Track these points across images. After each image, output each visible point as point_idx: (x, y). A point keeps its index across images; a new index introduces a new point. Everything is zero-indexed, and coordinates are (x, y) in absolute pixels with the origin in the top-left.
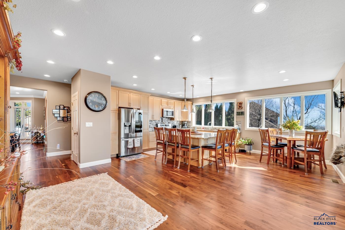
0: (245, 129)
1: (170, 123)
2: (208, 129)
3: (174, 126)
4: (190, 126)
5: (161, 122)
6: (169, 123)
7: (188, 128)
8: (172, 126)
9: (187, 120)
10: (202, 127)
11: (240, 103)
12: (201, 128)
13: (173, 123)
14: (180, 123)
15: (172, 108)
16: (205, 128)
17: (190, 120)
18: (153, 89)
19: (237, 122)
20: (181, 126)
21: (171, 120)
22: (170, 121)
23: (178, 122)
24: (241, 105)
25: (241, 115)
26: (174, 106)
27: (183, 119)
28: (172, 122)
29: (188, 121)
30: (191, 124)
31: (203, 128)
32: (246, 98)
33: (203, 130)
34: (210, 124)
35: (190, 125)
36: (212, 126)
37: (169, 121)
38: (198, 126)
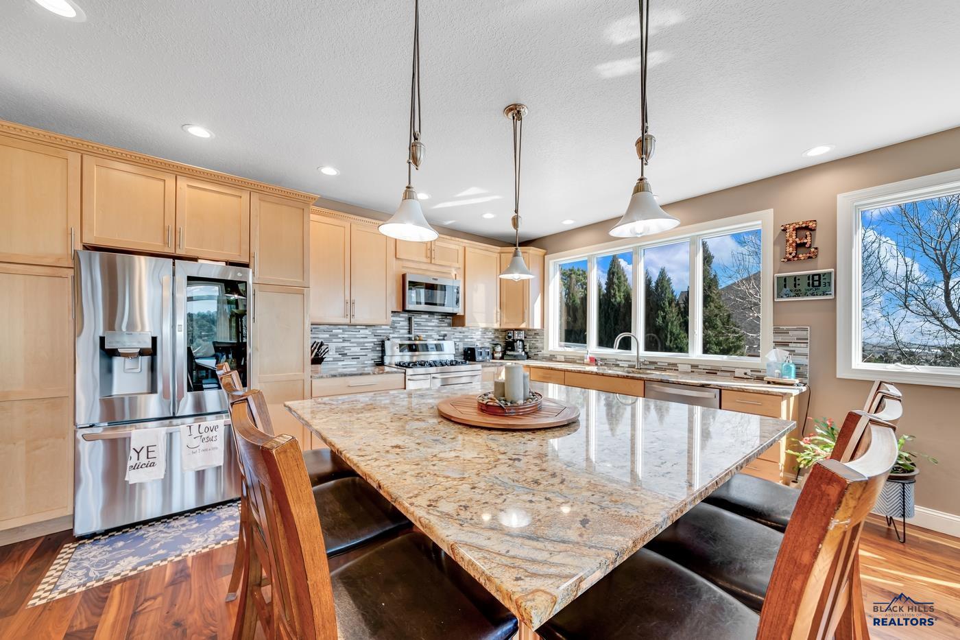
0: (841, 373)
1: (450, 339)
2: (617, 365)
3: (469, 349)
4: (536, 348)
5: (406, 331)
6: (445, 335)
7: (528, 358)
8: (461, 350)
9: (523, 326)
10: (588, 356)
11: (797, 230)
12: (581, 360)
13: (466, 337)
14: (498, 337)
15: (454, 272)
16: (602, 360)
17: (537, 325)
18: (329, 171)
19: (777, 331)
20: (499, 349)
21: (453, 325)
22: (450, 329)
23: (490, 335)
24: (808, 240)
25: (806, 295)
26: (462, 266)
27: (505, 320)
28: (457, 335)
29: (527, 331)
30: (542, 343)
31: (594, 361)
32: (840, 197)
33: (594, 369)
34: (626, 344)
35: (538, 345)
36: (633, 352)
37: (447, 330)
38: (573, 350)
